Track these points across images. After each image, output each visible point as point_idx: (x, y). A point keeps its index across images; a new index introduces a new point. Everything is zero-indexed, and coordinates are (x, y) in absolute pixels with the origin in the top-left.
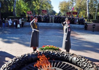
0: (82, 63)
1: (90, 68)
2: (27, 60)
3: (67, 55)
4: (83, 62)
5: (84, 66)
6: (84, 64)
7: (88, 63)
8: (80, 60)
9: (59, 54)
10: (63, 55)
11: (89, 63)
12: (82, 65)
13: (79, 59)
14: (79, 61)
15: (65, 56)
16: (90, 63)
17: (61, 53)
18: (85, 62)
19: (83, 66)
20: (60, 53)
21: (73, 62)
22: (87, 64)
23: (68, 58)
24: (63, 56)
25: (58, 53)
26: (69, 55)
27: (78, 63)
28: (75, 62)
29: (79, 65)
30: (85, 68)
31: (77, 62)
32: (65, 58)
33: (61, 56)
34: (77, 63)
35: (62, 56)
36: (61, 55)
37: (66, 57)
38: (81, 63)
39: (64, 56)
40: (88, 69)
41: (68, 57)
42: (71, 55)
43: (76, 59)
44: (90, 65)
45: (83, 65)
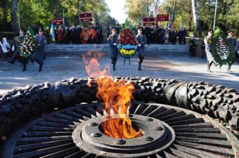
0: (205, 98)
1: (232, 103)
2: (46, 97)
3: (159, 85)
4: (208, 93)
5: (214, 104)
6: (213, 98)
7: (223, 92)
8: (200, 91)
9: (138, 82)
10: (148, 85)
11: (226, 92)
12: (207, 102)
13: (194, 88)
14: (197, 93)
15: (156, 88)
16: (231, 91)
17: (144, 81)
18: (213, 93)
19: (211, 103)
20: (140, 81)
21: (177, 100)
22: (222, 96)
23: (162, 91)
24: (148, 87)
25: (135, 81)
26: (165, 85)
27: (194, 99)
28: (185, 100)
29: (197, 105)
30: (216, 107)
31: (192, 97)
32: (155, 92)
33: (142, 87)
34: (189, 101)
35: (145, 88)
36: (142, 85)
37: (158, 89)
38: (203, 96)
39: (153, 88)
40: (226, 107)
41: (162, 89)
42: (170, 83)
43: (188, 91)
44: (231, 97)
45: (209, 101)
